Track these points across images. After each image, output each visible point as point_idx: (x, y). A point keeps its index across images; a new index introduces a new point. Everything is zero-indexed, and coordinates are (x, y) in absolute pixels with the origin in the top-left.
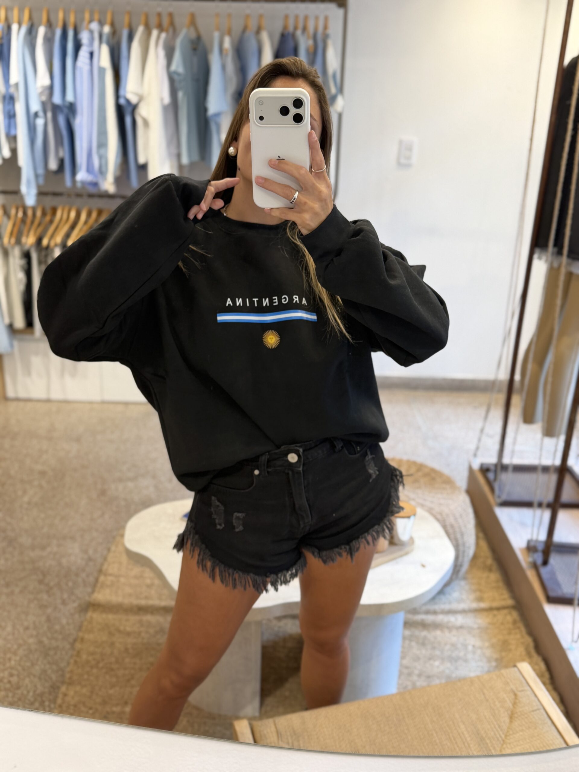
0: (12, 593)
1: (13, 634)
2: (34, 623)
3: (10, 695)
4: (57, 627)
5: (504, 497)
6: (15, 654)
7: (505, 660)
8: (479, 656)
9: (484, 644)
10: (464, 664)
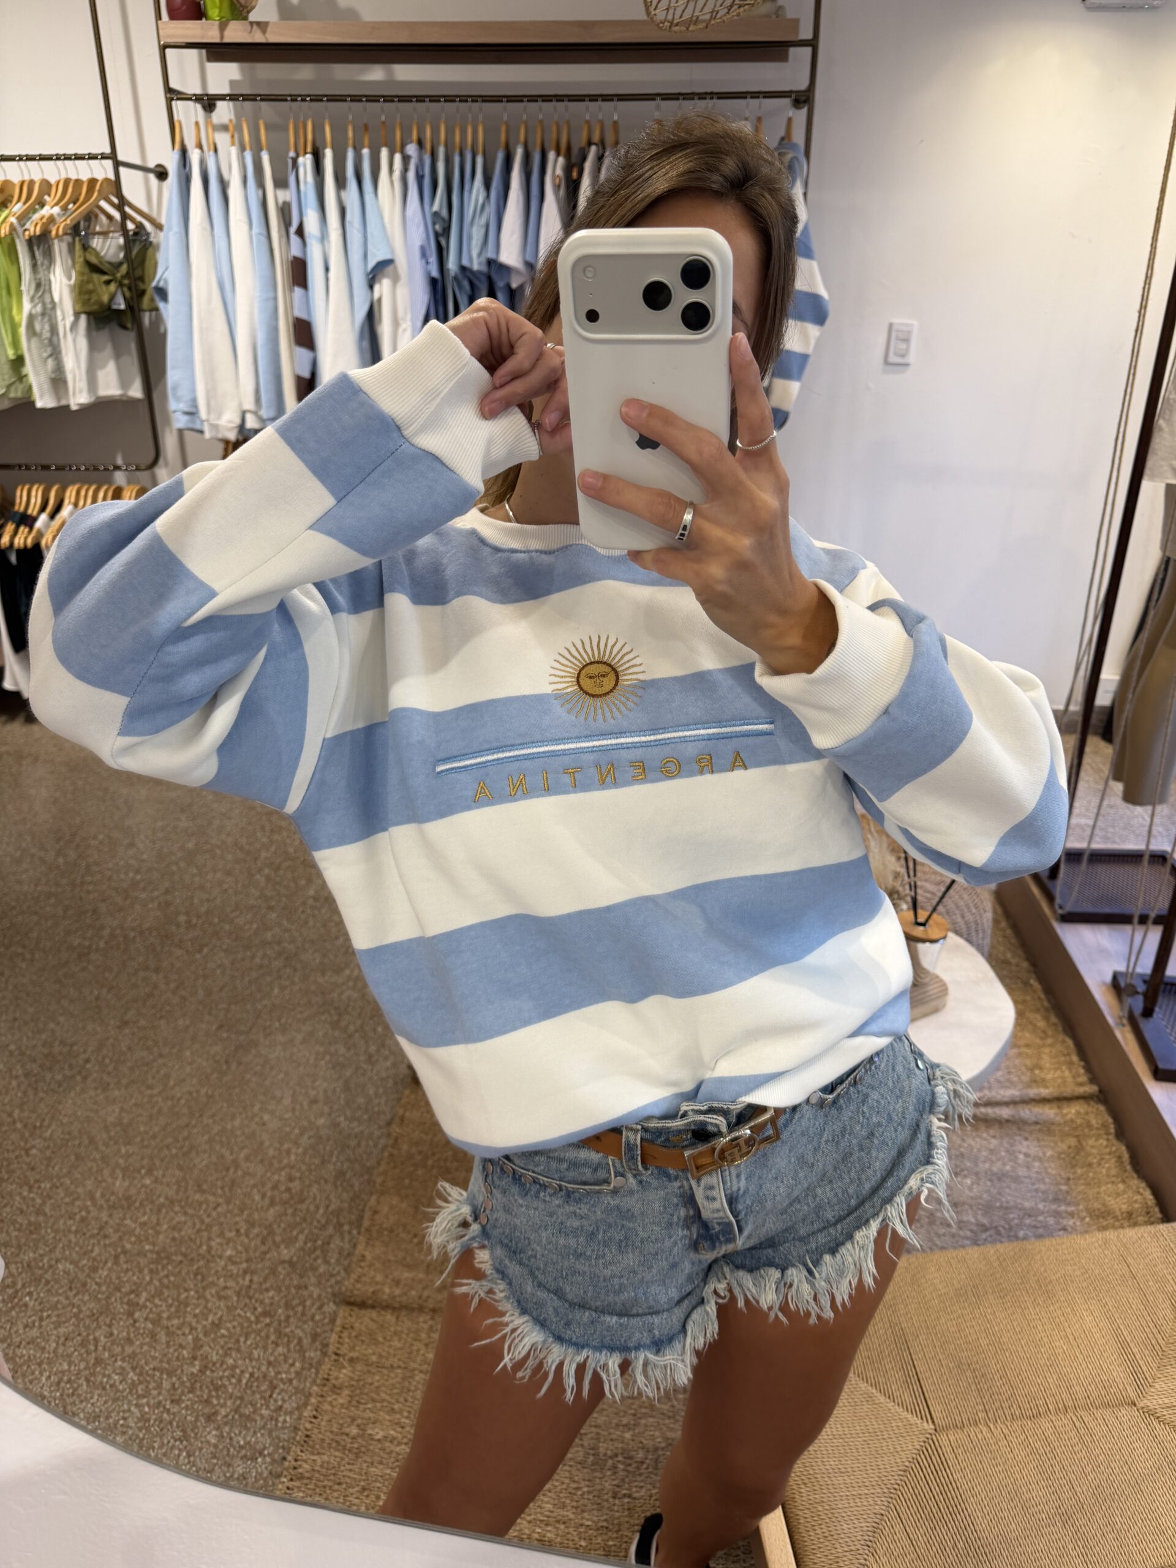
0: (292, 1041)
1: (294, 1110)
2: (325, 1091)
3: (290, 1211)
4: (361, 1100)
5: (1069, 908)
6: (296, 1143)
7: (1082, 1182)
8: (1037, 1173)
9: (1044, 1153)
10: (1013, 1186)
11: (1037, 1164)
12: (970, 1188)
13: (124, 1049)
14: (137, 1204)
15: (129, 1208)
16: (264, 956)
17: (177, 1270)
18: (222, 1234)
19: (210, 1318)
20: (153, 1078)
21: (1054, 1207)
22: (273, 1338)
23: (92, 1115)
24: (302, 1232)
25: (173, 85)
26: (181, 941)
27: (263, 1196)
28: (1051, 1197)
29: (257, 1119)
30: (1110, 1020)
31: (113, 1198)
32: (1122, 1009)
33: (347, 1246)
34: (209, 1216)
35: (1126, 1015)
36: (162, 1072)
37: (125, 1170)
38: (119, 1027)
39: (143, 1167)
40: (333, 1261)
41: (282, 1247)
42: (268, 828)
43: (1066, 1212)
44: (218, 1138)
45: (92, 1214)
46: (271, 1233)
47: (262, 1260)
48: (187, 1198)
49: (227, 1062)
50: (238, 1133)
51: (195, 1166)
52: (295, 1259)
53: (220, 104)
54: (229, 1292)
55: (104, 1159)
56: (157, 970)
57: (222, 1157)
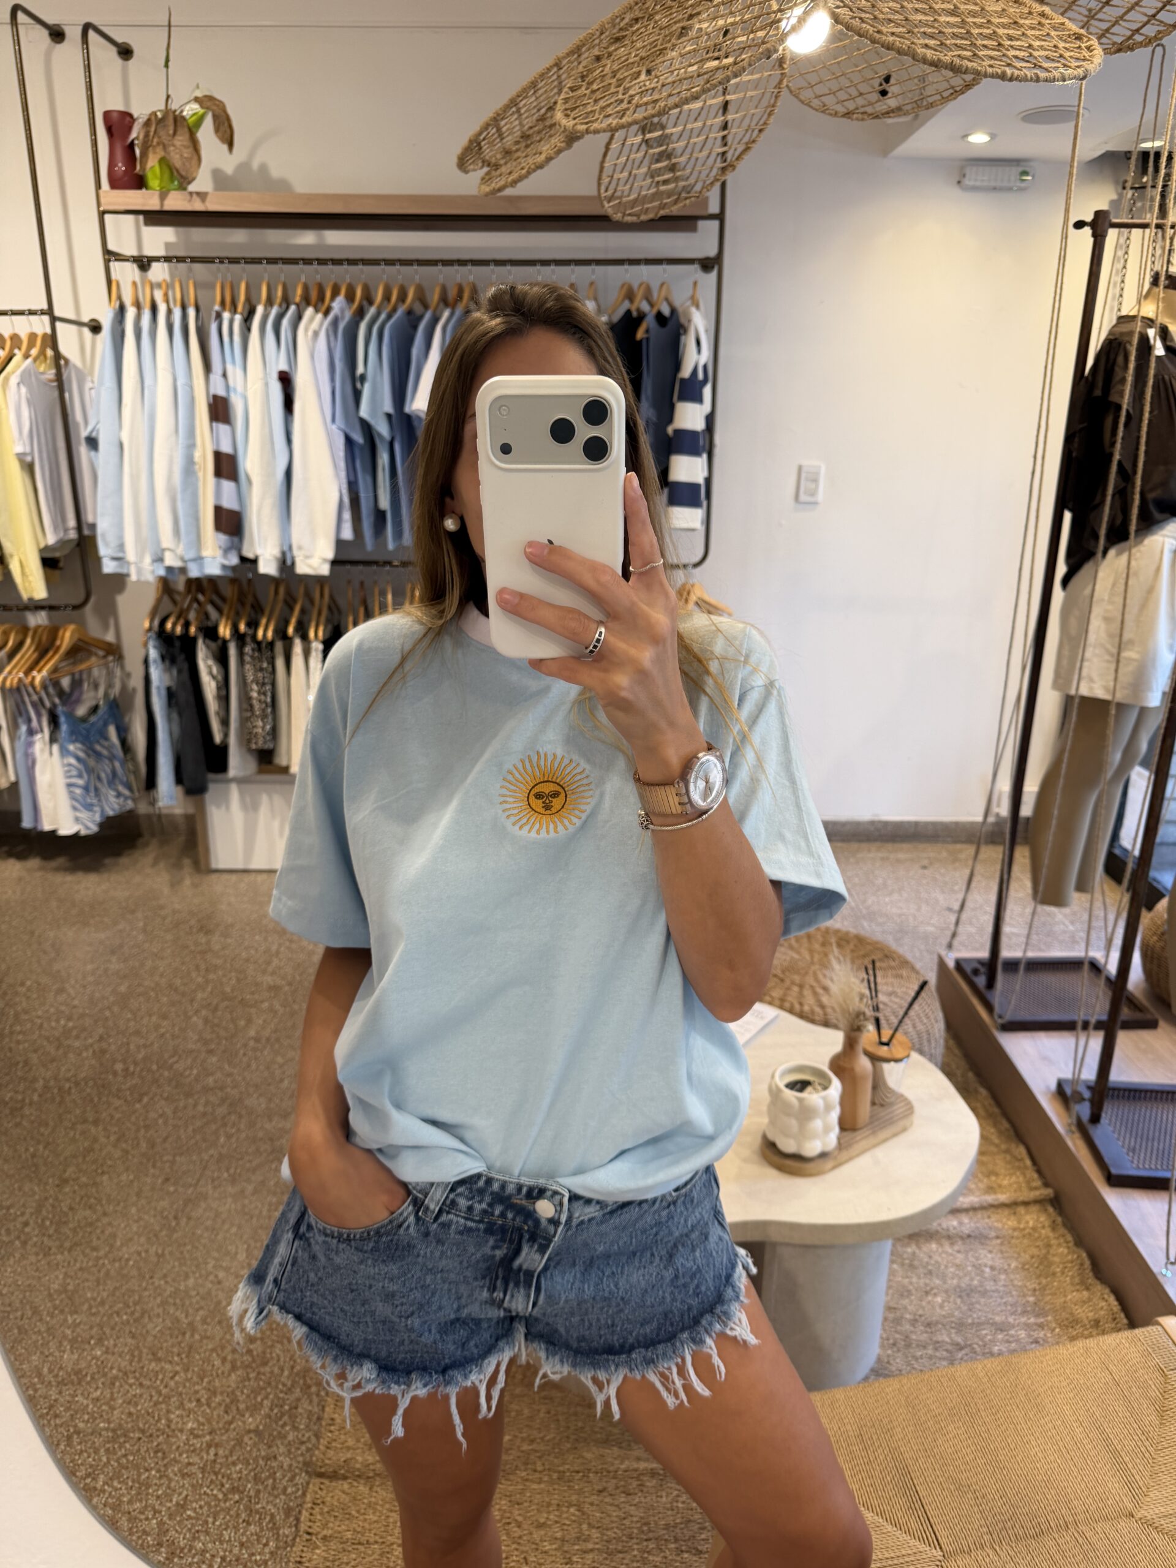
7: (1048, 1292)
8: (1005, 1286)
9: (1009, 1265)
10: (982, 1300)
11: (1003, 1277)
12: (941, 1307)
13: (65, 1209)
14: (89, 1378)
15: (79, 1383)
16: (207, 1103)
17: (136, 1447)
18: (181, 1406)
19: (174, 1500)
20: (98, 1238)
21: (1023, 1319)
22: (243, 1516)
23: (34, 1282)
24: (267, 1397)
25: (111, 246)
26: (119, 1090)
27: (224, 1360)
28: (1019, 1310)
29: (211, 1278)
30: (1060, 1127)
31: (61, 1373)
32: (1070, 1116)
33: (316, 1410)
34: (166, 1387)
35: (1074, 1121)
36: (109, 1230)
37: (73, 1341)
38: (58, 1186)
39: (92, 1337)
40: (302, 1427)
41: (247, 1415)
42: (203, 967)
43: (1036, 1324)
44: (171, 1300)
45: (39, 1393)
46: (235, 1401)
47: (227, 1431)
48: (142, 1368)
49: (176, 1218)
50: (193, 1293)
51: (147, 1332)
52: (261, 1427)
53: (154, 265)
54: (194, 1469)
55: (49, 1329)
56: (96, 1122)
57: (178, 1320)
